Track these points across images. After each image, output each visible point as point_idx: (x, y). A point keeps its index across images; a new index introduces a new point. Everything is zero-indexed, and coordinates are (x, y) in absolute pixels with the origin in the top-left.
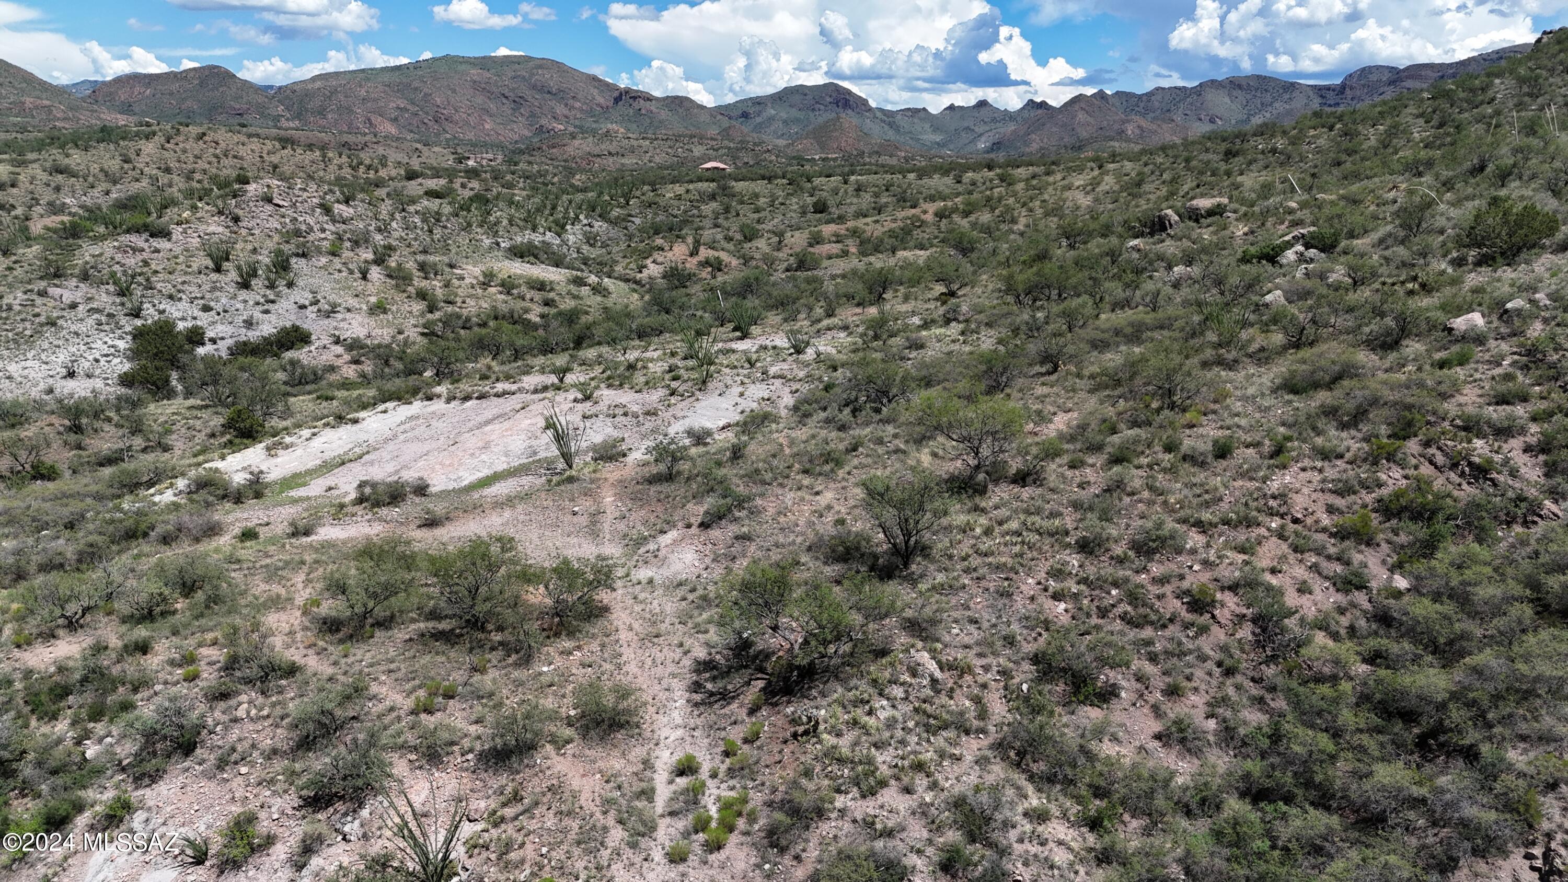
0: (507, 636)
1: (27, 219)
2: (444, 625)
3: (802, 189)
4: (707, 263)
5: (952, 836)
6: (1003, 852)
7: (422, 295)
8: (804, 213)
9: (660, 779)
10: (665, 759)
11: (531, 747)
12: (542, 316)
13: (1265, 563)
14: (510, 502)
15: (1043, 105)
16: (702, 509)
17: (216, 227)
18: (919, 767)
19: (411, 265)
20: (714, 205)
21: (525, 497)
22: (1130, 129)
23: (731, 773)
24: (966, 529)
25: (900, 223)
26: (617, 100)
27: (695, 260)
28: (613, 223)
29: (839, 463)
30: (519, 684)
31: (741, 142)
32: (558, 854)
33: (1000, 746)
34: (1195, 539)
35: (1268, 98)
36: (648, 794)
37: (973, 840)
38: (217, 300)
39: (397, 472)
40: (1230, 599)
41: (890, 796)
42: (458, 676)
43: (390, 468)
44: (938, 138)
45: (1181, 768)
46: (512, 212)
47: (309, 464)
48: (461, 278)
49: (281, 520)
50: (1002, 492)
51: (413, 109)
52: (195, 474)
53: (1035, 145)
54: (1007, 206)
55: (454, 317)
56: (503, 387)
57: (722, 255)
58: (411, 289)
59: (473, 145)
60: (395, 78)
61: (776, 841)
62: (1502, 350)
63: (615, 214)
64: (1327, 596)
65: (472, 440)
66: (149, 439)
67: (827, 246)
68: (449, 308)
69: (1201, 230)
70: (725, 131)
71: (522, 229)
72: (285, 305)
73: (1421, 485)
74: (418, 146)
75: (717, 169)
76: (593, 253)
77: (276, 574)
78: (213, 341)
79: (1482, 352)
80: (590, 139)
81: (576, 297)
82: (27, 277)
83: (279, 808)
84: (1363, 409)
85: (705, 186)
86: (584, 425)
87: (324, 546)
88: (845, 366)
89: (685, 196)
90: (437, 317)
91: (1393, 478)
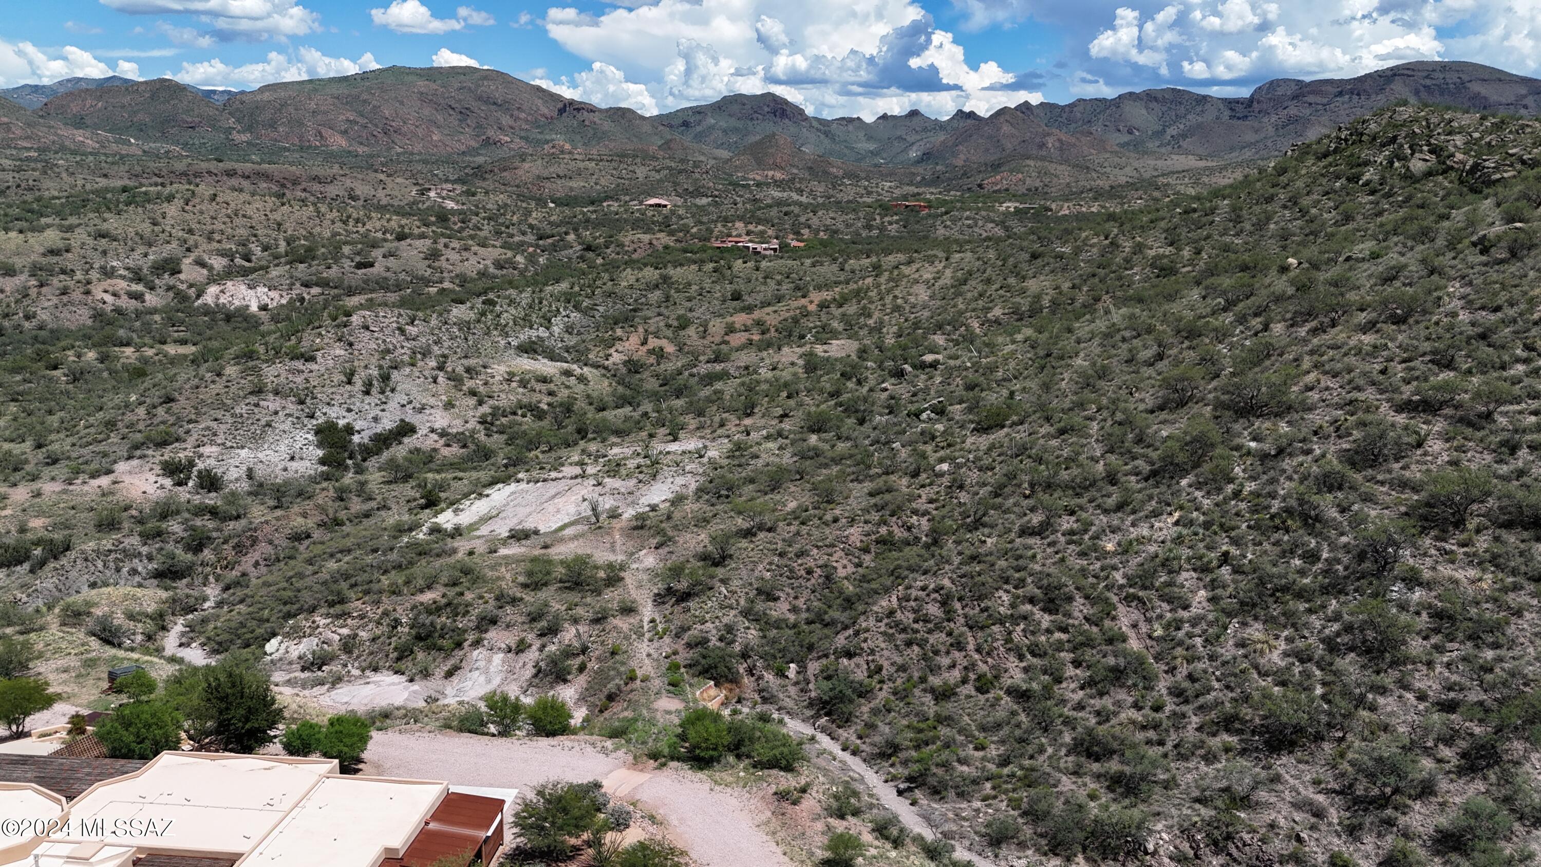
0: (591, 587)
1: (88, 283)
3: (724, 277)
4: (651, 352)
5: (723, 632)
6: (735, 636)
7: (473, 393)
8: (724, 301)
9: (645, 624)
10: (646, 620)
11: (607, 618)
12: (549, 404)
13: (834, 559)
14: (575, 537)
15: (972, 115)
16: (656, 541)
17: (339, 350)
18: (717, 617)
19: (460, 370)
20: (658, 293)
21: (582, 535)
22: (1050, 142)
23: (665, 621)
24: (746, 549)
25: (792, 313)
26: (562, 111)
27: (644, 349)
28: (585, 312)
29: (708, 522)
30: (598, 601)
31: (682, 161)
32: (618, 641)
35: (1182, 110)
37: (728, 633)
38: (354, 404)
39: (520, 523)
41: (709, 625)
42: (577, 600)
43: (516, 520)
44: (872, 146)
45: (792, 618)
46: (513, 312)
47: (476, 518)
48: (493, 377)
49: (480, 547)
50: (762, 535)
51: (363, 121)
52: (428, 525)
53: (962, 156)
54: (871, 297)
55: (495, 408)
56: (554, 474)
57: (664, 343)
58: (464, 388)
59: (425, 162)
60: (343, 90)
61: (678, 636)
62: (946, 481)
63: (585, 304)
64: (851, 569)
65: (550, 507)
66: (379, 503)
67: (738, 335)
68: (491, 402)
69: (923, 377)
70: (667, 145)
71: (523, 327)
72: (393, 405)
73: (890, 533)
74: (382, 177)
75: (659, 205)
76: (572, 341)
77: (493, 568)
78: (359, 432)
79: (939, 481)
80: (539, 162)
81: (568, 387)
82: (241, 393)
83: (530, 637)
84: (887, 505)
85: (650, 274)
86: (601, 499)
87: (506, 557)
88: (721, 467)
89: (636, 285)
90: (485, 409)
91: (883, 530)
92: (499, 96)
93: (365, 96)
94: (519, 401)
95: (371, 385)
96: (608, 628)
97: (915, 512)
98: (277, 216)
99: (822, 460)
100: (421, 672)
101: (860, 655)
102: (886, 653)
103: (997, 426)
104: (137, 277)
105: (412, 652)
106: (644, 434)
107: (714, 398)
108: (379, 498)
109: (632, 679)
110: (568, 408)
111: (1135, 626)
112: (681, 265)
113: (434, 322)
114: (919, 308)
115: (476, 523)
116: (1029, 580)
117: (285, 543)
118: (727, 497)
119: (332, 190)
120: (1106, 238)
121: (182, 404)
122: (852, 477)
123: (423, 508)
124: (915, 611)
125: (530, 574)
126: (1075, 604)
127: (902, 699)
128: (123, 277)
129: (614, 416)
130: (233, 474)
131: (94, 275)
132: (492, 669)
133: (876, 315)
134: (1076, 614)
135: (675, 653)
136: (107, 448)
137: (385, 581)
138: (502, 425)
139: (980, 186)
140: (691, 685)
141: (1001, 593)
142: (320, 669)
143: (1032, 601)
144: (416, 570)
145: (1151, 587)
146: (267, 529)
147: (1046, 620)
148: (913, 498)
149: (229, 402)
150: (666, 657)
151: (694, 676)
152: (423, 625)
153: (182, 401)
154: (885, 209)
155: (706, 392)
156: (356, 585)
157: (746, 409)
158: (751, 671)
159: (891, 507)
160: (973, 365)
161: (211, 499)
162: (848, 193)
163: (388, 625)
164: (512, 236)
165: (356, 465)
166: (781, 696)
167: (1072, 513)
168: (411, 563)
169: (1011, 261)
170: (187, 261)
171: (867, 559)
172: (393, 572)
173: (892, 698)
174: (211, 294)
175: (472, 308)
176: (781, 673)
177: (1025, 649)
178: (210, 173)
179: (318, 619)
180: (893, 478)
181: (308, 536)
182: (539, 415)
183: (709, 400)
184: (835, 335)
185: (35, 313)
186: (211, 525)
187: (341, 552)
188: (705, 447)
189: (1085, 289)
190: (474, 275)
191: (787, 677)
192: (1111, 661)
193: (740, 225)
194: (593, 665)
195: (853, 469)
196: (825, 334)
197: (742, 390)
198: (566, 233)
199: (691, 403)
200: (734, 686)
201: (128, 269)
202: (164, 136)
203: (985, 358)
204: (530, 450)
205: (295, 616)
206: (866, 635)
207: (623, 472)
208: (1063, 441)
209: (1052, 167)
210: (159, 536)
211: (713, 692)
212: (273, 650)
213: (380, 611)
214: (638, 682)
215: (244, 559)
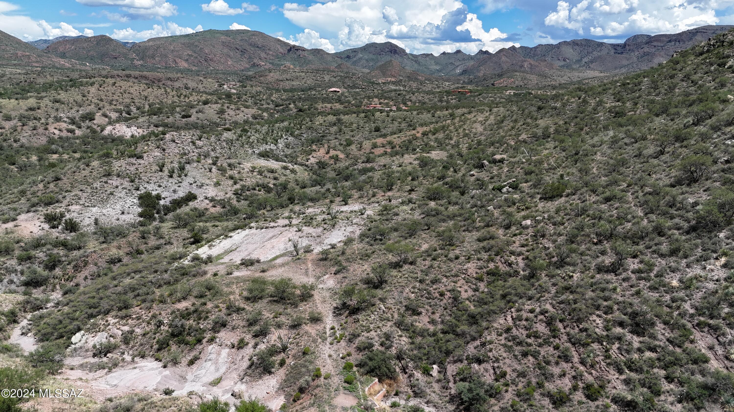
0: (291, 301)
1: (47, 124)
2: (275, 299)
3: (370, 120)
4: (331, 158)
5: (383, 339)
6: (392, 342)
7: (231, 178)
8: (371, 132)
9: (328, 330)
10: (328, 327)
11: (301, 325)
12: (274, 185)
13: (458, 285)
14: (283, 265)
15: (487, 52)
16: (335, 269)
17: (157, 153)
18: (378, 327)
19: (225, 165)
20: (335, 128)
21: (287, 264)
22: (526, 65)
23: (342, 329)
24: (396, 277)
25: (408, 138)
26: (289, 50)
27: (328, 156)
28: (296, 137)
29: (369, 257)
30: (295, 312)
31: (347, 73)
32: (309, 344)
33: (395, 324)
34: (445, 280)
35: (590, 49)
36: (325, 333)
37: (387, 340)
38: (163, 183)
39: (249, 255)
40: (448, 294)
41: (373, 333)
42: (281, 310)
43: (246, 253)
44: (438, 68)
45: (432, 328)
46: (257, 136)
47: (222, 251)
48: (244, 169)
49: (222, 270)
50: (406, 267)
51: (195, 55)
52: (191, 255)
53: (482, 72)
54: (450, 130)
55: (244, 186)
56: (272, 224)
57: (338, 153)
58: (227, 175)
59: (224, 74)
60: (186, 40)
61: (350, 341)
62: (530, 231)
63: (296, 133)
64: (470, 293)
65: (268, 245)
66: (166, 241)
67: (379, 149)
68: (241, 183)
69: (495, 168)
70: (339, 66)
71: (262, 144)
72: (185, 184)
73: (497, 267)
74: (201, 78)
75: (336, 91)
76: (289, 152)
77: (228, 285)
78: (164, 199)
79: (526, 232)
80: (278, 73)
81: (285, 175)
82: (99, 176)
83: (248, 337)
84: (492, 247)
85: (331, 118)
86: (300, 240)
87: (237, 278)
88: (375, 221)
89: (324, 124)
90: (238, 186)
91: (491, 265)
92: (260, 44)
93: (196, 43)
94: (257, 182)
95: (173, 172)
96: (302, 332)
97: (512, 253)
98: (145, 93)
99: (440, 217)
100: (172, 360)
101: (487, 361)
102: (507, 361)
103: (558, 196)
104: (73, 121)
105: (168, 345)
106: (327, 201)
107: (368, 180)
108: (167, 237)
109: (318, 376)
110: (284, 187)
111: (711, 348)
112: (347, 114)
113: (213, 139)
114: (478, 135)
115: (222, 254)
116: (615, 307)
117: (105, 265)
118: (381, 240)
119: (177, 84)
120: (579, 99)
121: (65, 182)
122: (464, 228)
123: (192, 243)
124: (526, 329)
125: (250, 291)
126: (656, 328)
127: (525, 401)
128: (65, 122)
129: (310, 191)
130: (87, 221)
131: (51, 120)
132: (221, 360)
133: (455, 139)
134: (660, 337)
135: (349, 355)
136: (18, 206)
137: (158, 292)
138: (247, 195)
139: (493, 84)
140: (361, 383)
141: (594, 317)
142: (105, 355)
143: (621, 324)
144: (179, 286)
145: (718, 317)
146: (95, 256)
147: (636, 341)
148: (508, 243)
149: (91, 181)
150: (342, 358)
151: (362, 375)
152: (176, 326)
153: (65, 180)
154: (448, 93)
155: (363, 177)
156: (138, 295)
157: (388, 186)
158: (404, 370)
159: (495, 249)
160: (527, 161)
161: (70, 237)
162: (429, 87)
163: (155, 324)
164: (262, 105)
165: (160, 218)
166: (428, 391)
167: (635, 257)
168: (177, 281)
169: (526, 111)
170: (98, 114)
171: (482, 286)
172: (165, 287)
173: (517, 399)
174: (108, 130)
175: (235, 133)
176: (427, 372)
177: (622, 364)
178: (118, 76)
179: (109, 319)
180: (492, 229)
181: (120, 261)
182: (268, 190)
183: (365, 182)
184: (433, 148)
185: (19, 139)
186: (62, 253)
187: (135, 272)
188: (364, 208)
189: (573, 124)
190: (242, 122)
191: (431, 375)
192: (699, 378)
193: (376, 100)
194: (290, 361)
195: (462, 223)
196: (427, 148)
197: (384, 176)
198: (290, 104)
199: (355, 184)
200: (392, 382)
201: (68, 118)
202: (102, 62)
203: (535, 156)
204: (260, 210)
205: (95, 316)
206: (491, 346)
207: (315, 223)
208: (611, 205)
209: (528, 76)
210: (30, 259)
211: (377, 387)
212: (77, 341)
213: (150, 315)
214: (322, 379)
215: (78, 275)
